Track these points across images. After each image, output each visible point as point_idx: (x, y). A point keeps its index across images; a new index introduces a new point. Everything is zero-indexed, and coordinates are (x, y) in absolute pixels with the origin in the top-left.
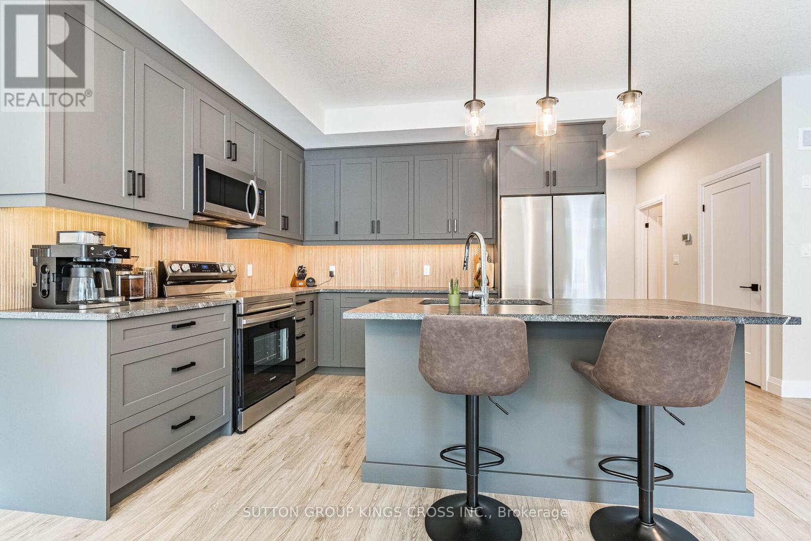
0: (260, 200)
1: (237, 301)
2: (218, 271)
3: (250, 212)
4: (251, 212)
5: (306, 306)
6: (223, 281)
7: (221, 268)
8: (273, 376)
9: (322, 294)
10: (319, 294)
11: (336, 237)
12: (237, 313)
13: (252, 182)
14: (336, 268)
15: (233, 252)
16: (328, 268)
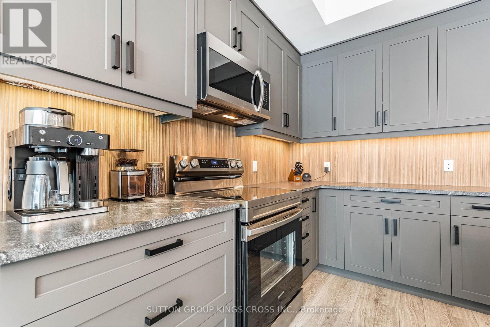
0: (265, 93)
1: (241, 205)
2: (227, 166)
3: (255, 104)
4: (257, 104)
5: (309, 204)
6: (232, 177)
7: (229, 164)
8: (282, 293)
9: (323, 190)
10: (319, 190)
11: (335, 133)
12: (241, 221)
13: (258, 73)
14: (330, 163)
15: (240, 149)
16: (323, 164)
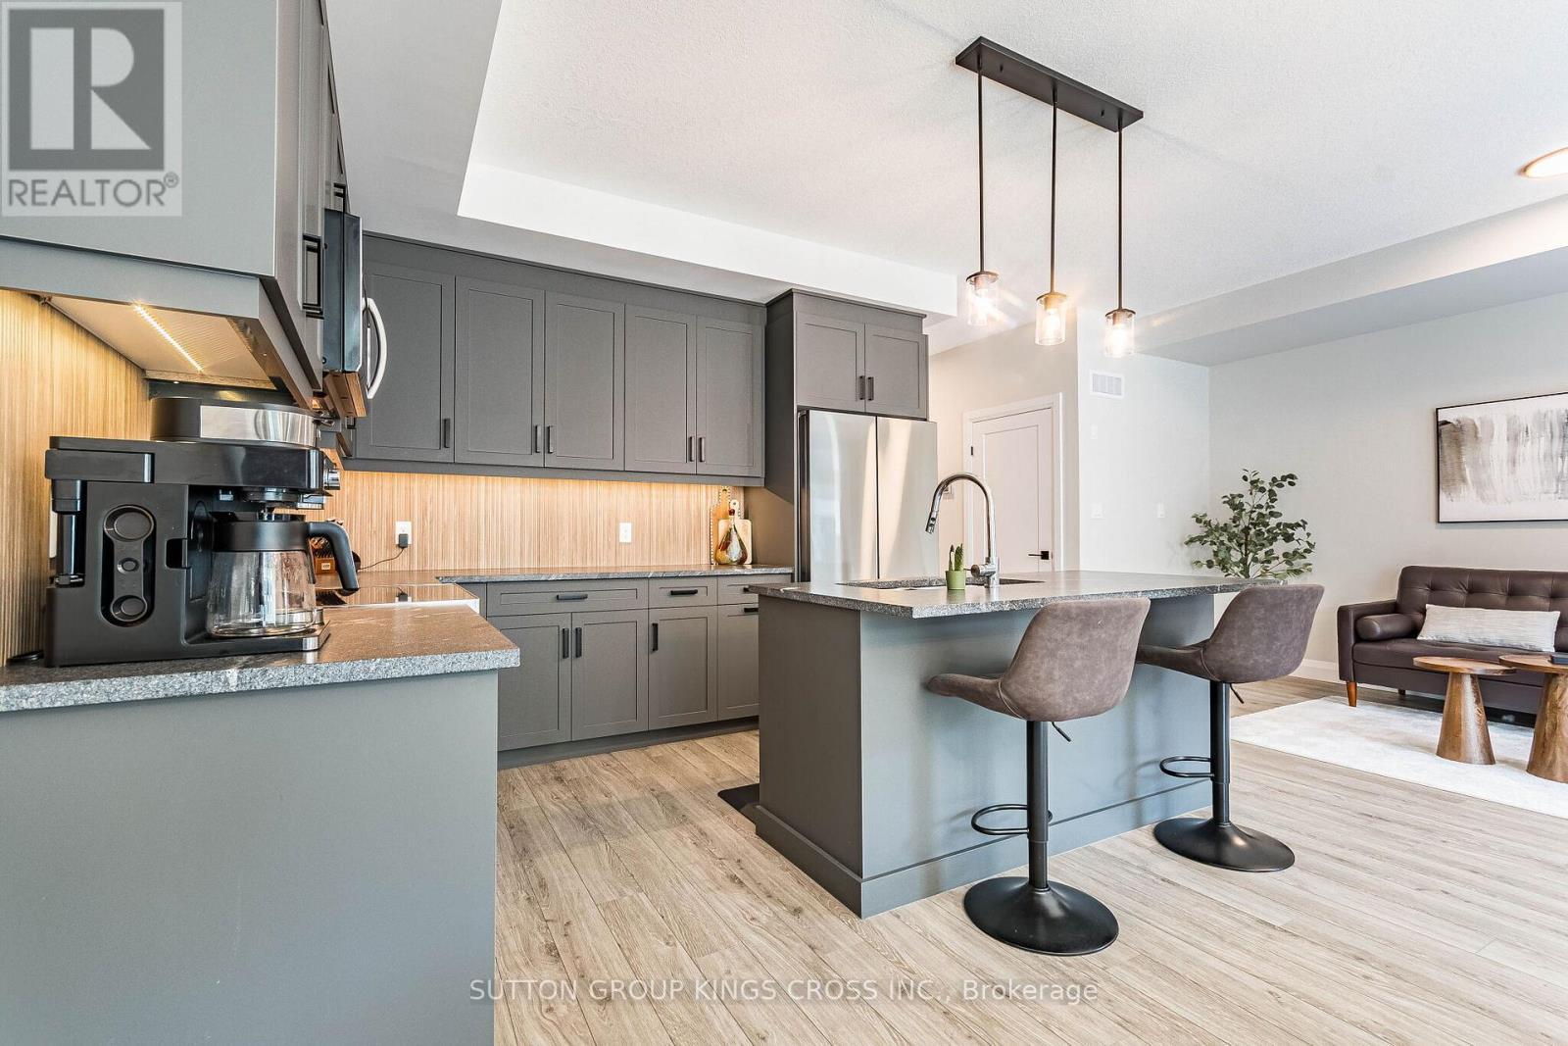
11: (445, 456)
14: (413, 524)
16: (391, 529)
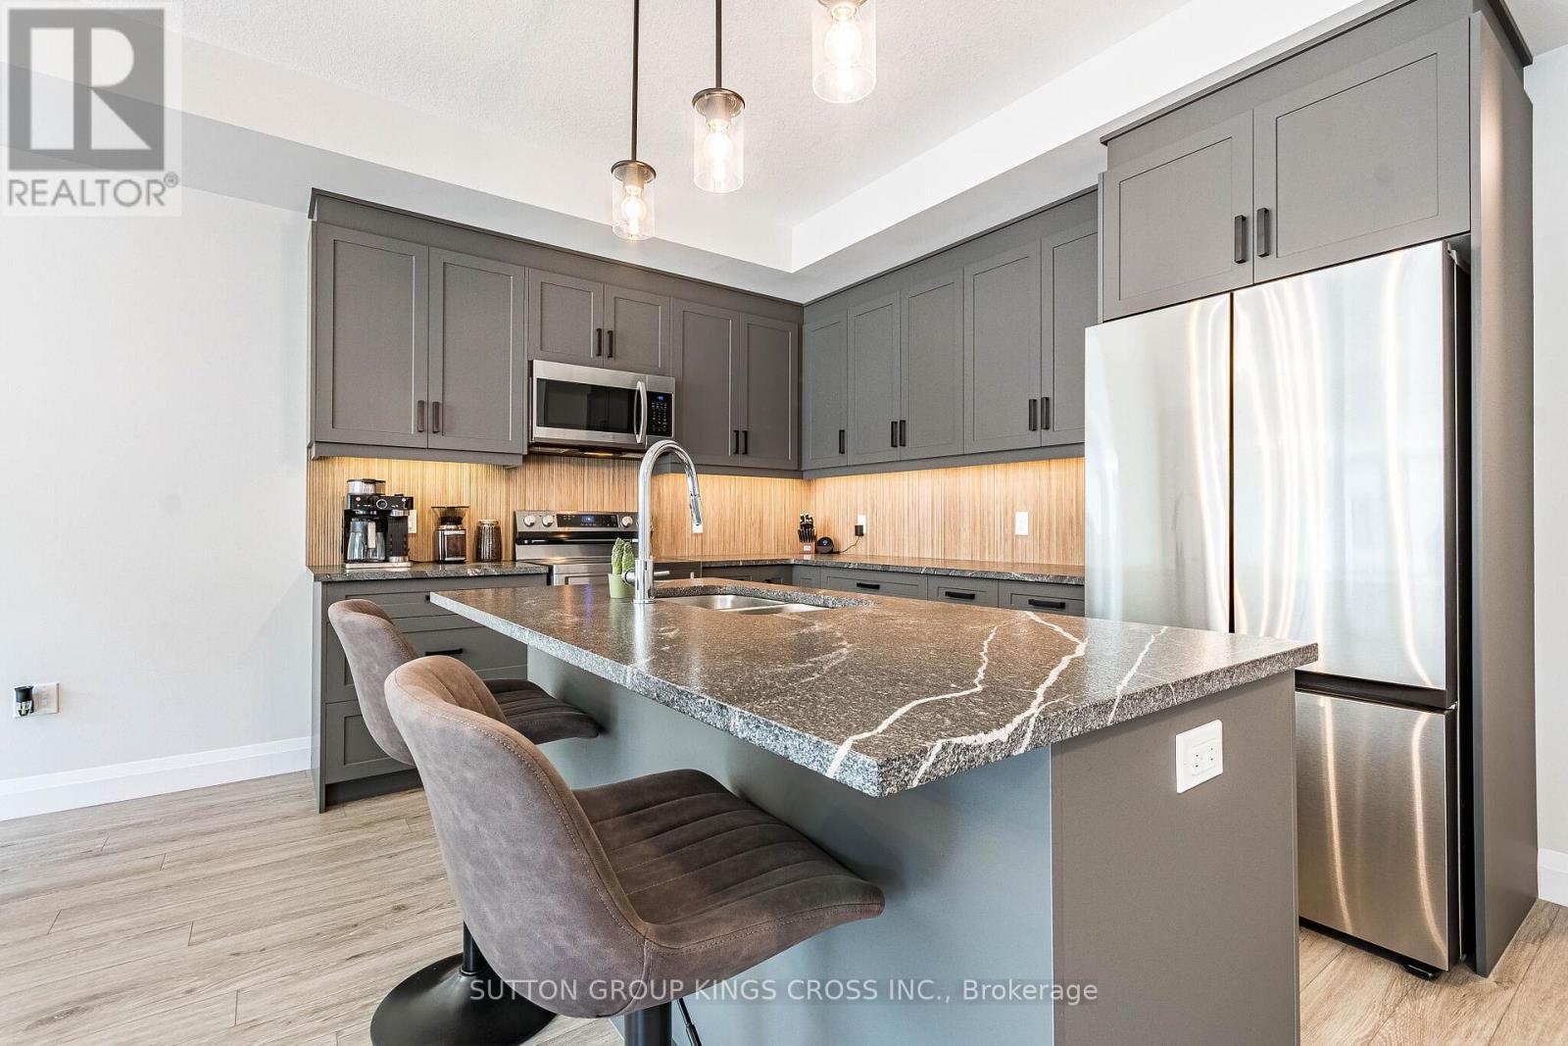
2: (613, 525)
3: (638, 433)
7: (618, 521)
11: (843, 460)
13: (640, 385)
14: (866, 519)
15: (659, 495)
16: (856, 520)
